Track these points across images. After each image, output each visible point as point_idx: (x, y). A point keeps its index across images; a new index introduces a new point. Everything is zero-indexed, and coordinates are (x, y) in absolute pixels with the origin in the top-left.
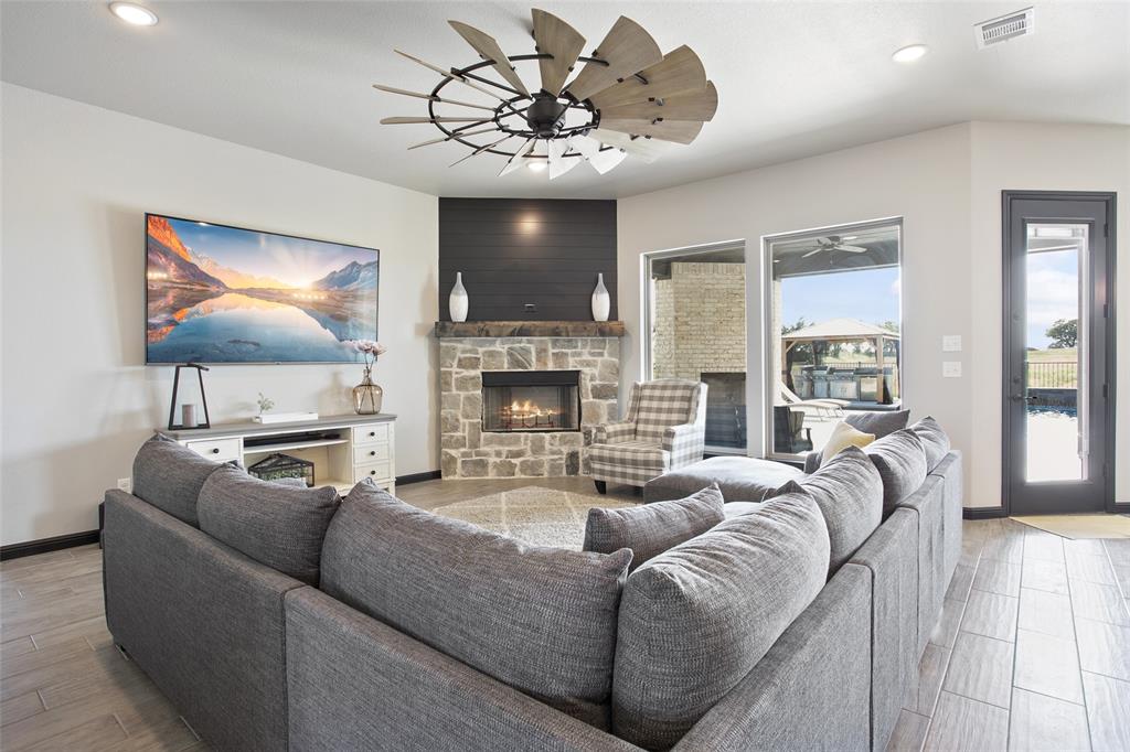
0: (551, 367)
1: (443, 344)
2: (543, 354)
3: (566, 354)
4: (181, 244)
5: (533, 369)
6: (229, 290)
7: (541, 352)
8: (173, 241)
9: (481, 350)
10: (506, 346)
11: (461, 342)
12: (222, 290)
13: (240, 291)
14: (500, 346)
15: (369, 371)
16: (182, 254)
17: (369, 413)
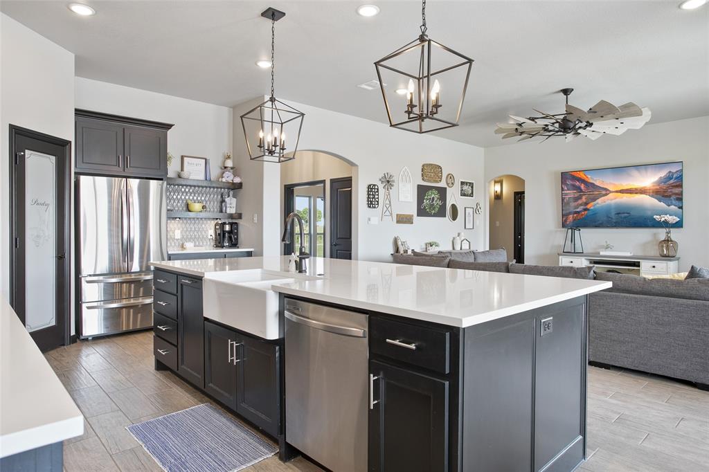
6: (611, 192)
12: (608, 192)
13: (617, 192)
15: (668, 233)
16: (586, 179)
17: (665, 256)
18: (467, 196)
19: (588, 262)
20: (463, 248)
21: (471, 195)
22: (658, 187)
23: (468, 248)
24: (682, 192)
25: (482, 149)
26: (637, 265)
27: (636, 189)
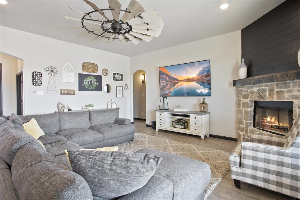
0: (275, 99)
1: (239, 89)
2: (272, 92)
3: (283, 92)
4: (168, 72)
5: (268, 100)
6: (180, 81)
7: (271, 91)
8: (166, 71)
9: (249, 91)
10: (257, 89)
11: (243, 87)
12: (178, 81)
13: (182, 81)
14: (255, 89)
15: (204, 99)
16: (169, 74)
17: (203, 112)
18: (118, 80)
19: (170, 115)
20: (112, 107)
21: (122, 80)
22: (199, 77)
23: (116, 107)
24: (210, 79)
25: (130, 57)
26: (188, 116)
27: (190, 79)
